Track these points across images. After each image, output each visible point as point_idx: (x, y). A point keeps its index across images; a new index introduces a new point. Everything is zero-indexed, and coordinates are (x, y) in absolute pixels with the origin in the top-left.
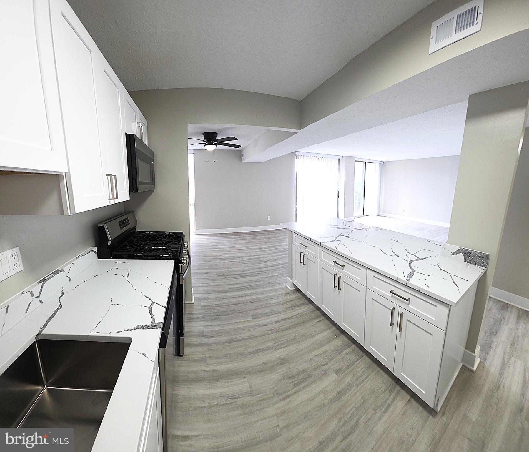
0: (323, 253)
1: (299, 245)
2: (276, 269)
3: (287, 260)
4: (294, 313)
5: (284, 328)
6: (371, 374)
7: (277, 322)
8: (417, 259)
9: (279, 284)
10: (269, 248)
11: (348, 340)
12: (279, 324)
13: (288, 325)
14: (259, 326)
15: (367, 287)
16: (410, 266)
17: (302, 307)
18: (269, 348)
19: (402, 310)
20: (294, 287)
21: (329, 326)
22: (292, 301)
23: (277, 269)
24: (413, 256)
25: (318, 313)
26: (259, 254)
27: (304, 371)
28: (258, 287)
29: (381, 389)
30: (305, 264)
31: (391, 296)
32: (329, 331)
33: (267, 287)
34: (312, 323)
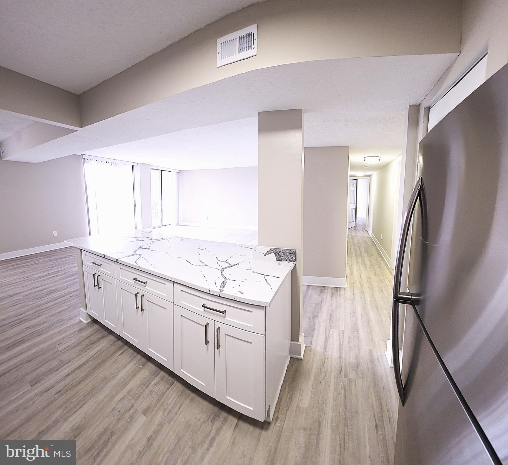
0: (120, 270)
1: (91, 265)
2: (65, 300)
3: (77, 286)
4: (91, 353)
5: (78, 380)
6: (184, 403)
7: (67, 376)
8: (229, 265)
9: (71, 319)
10: (57, 273)
11: (156, 367)
12: (70, 377)
13: (85, 374)
14: (41, 394)
15: (174, 303)
16: (222, 274)
17: (101, 341)
18: (56, 422)
19: (217, 325)
20: (91, 319)
21: (133, 356)
22: (88, 337)
23: (68, 299)
24: (225, 263)
25: (120, 343)
26: (42, 284)
27: (106, 430)
28: (39, 334)
29: (199, 420)
30: (100, 288)
31: (203, 311)
32: (134, 362)
33: (53, 329)
34: (113, 359)
